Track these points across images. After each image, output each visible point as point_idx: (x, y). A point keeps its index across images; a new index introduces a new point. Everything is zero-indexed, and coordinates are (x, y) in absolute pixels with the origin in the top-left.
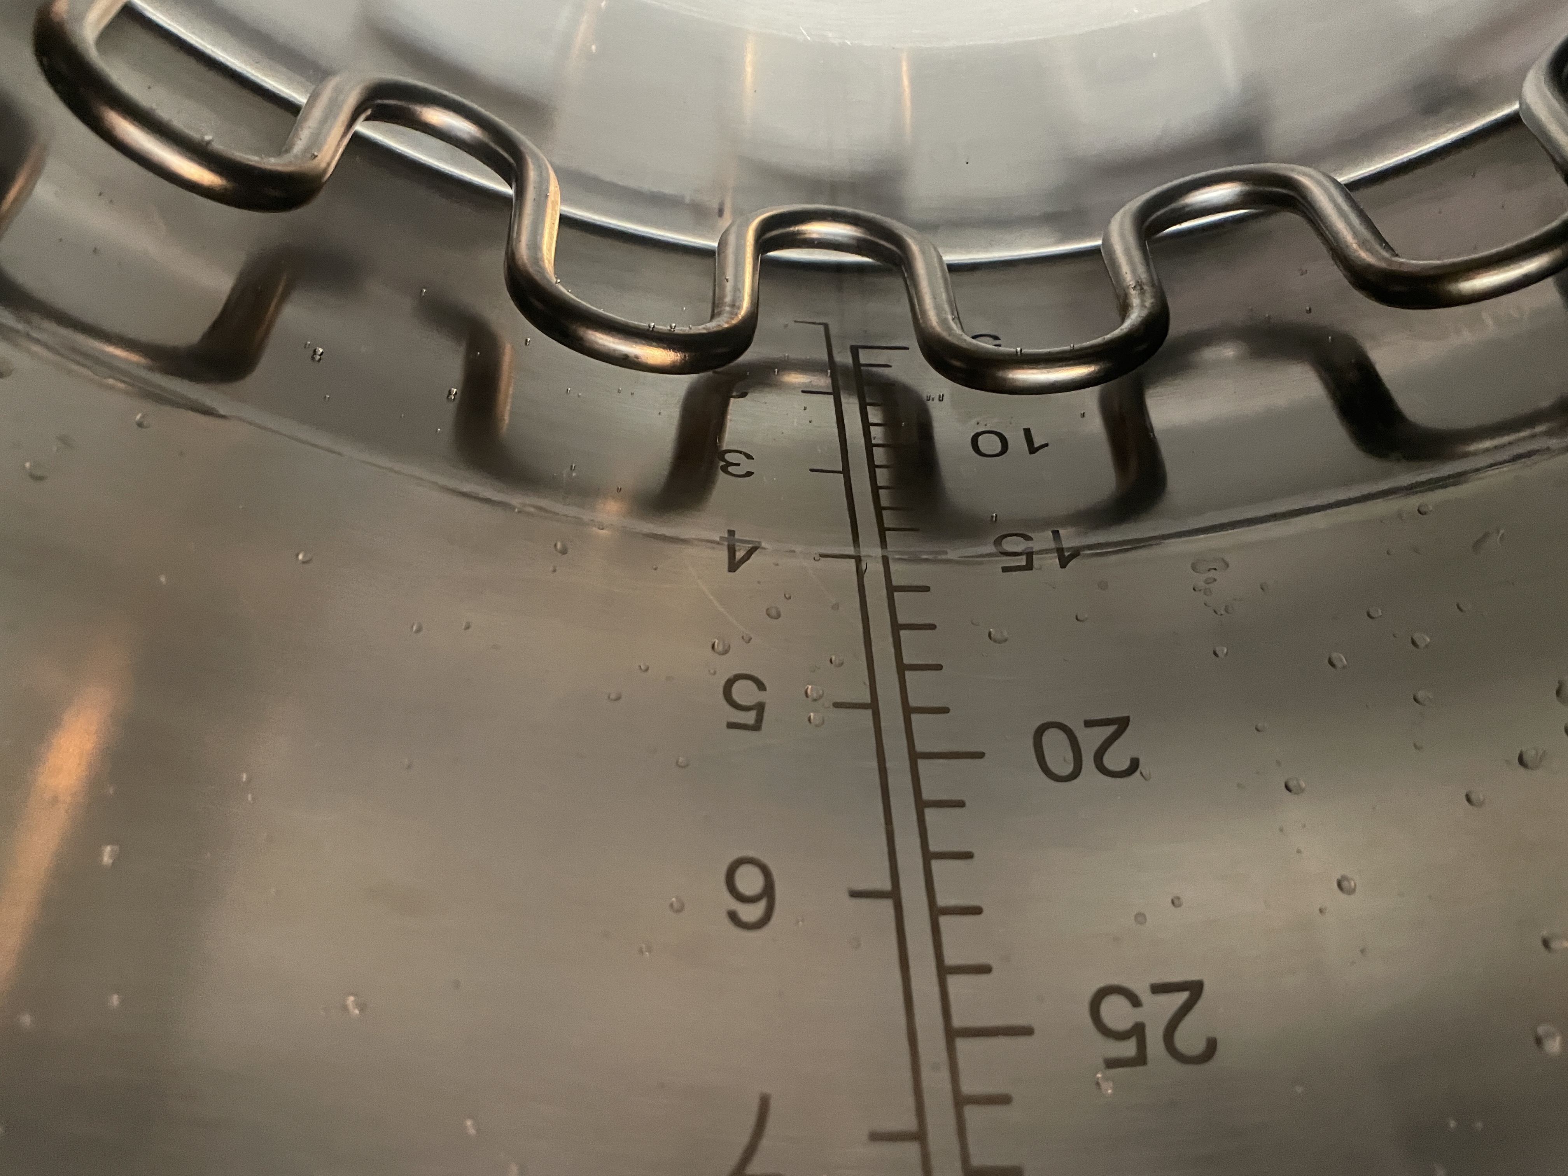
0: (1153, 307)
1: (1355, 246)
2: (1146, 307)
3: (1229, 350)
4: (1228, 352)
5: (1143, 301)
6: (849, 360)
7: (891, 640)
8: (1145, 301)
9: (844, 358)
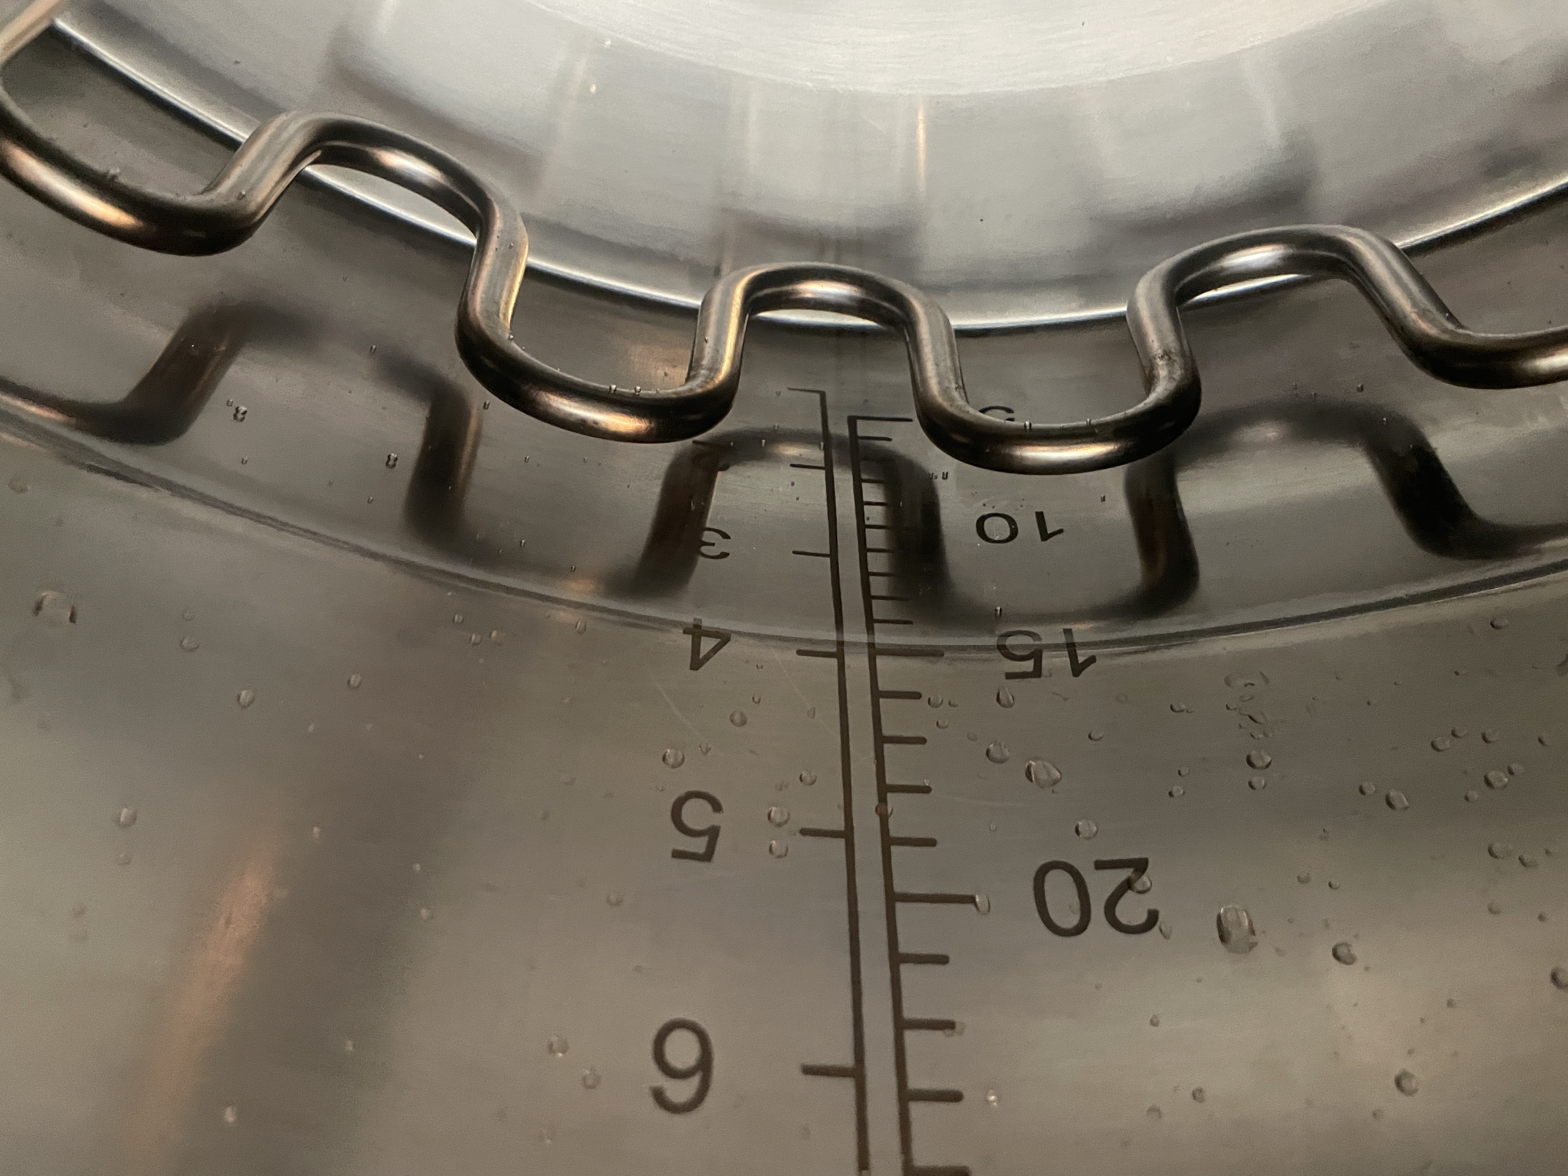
0: (1182, 379)
1: (1414, 316)
2: (1174, 379)
3: (1270, 429)
4: (1270, 432)
5: (1170, 372)
6: (845, 432)
7: (872, 754)
8: (1173, 373)
9: (839, 429)
